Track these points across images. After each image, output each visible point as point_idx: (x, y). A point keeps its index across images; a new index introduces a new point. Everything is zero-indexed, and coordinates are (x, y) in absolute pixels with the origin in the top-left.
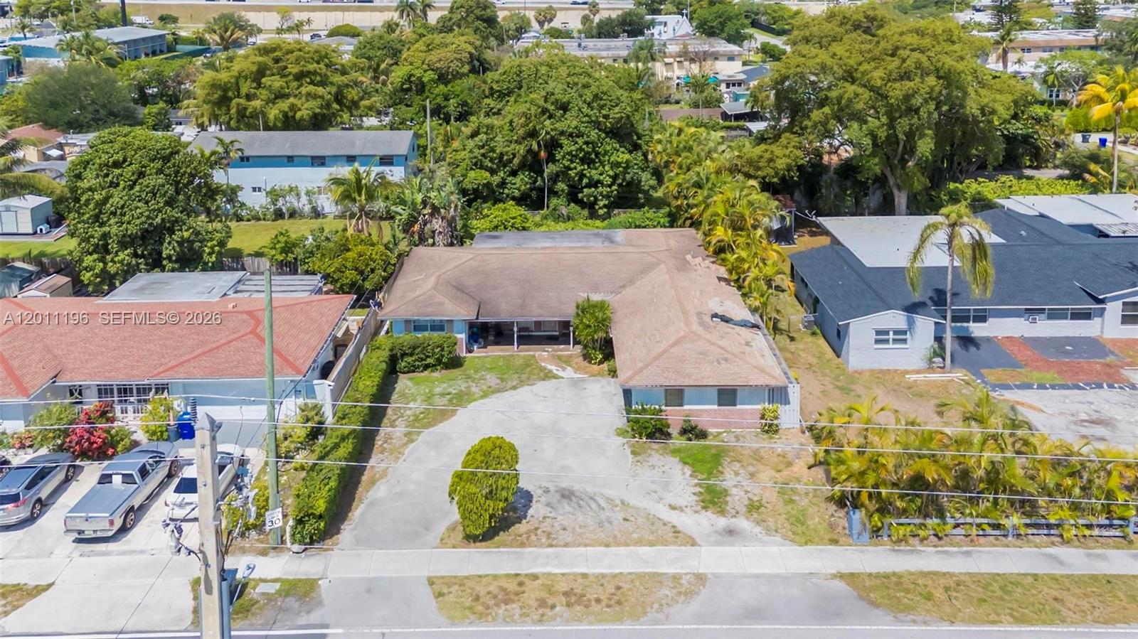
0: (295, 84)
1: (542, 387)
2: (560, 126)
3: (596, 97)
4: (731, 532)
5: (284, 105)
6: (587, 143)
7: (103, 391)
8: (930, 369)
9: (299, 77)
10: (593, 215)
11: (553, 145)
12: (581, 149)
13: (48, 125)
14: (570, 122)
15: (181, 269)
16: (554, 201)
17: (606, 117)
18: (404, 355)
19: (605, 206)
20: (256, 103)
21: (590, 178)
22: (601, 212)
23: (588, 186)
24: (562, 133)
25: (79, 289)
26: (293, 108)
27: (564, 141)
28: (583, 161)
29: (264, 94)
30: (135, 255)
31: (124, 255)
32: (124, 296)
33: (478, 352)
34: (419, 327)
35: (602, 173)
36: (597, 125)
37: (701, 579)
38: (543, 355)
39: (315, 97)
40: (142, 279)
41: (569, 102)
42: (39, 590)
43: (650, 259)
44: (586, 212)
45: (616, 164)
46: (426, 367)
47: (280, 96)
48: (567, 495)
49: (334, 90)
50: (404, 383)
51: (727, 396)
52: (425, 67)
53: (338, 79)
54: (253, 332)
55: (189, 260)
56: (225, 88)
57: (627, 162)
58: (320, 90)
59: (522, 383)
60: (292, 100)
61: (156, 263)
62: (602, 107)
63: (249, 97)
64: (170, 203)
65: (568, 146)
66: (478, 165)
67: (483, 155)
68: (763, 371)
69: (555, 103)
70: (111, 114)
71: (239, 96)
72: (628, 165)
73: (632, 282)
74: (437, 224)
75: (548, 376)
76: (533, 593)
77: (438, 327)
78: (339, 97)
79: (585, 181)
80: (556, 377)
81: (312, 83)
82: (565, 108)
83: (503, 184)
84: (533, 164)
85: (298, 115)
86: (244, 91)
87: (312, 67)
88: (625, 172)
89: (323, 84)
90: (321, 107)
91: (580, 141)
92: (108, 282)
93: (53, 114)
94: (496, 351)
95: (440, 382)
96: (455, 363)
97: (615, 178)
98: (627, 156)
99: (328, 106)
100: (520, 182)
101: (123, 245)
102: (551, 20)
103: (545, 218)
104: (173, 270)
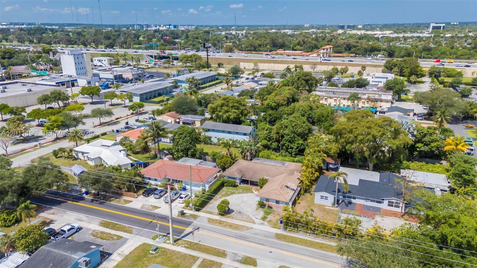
0: (231, 109)
1: (249, 194)
2: (284, 132)
3: (295, 125)
4: (262, 224)
5: (227, 114)
6: (290, 138)
7: (173, 180)
8: (332, 207)
9: (232, 107)
10: (291, 156)
11: (283, 137)
12: (288, 139)
13: (177, 112)
14: (287, 131)
15: (192, 158)
16: (282, 151)
17: (297, 131)
18: (226, 183)
19: (294, 154)
20: (221, 113)
21: (291, 146)
22: (293, 156)
23: (290, 148)
24: (285, 134)
25: (174, 159)
26: (229, 115)
27: (285, 136)
28: (289, 142)
29: (223, 111)
30: (183, 154)
31: (181, 153)
32: (180, 162)
33: (242, 185)
34: (230, 178)
35: (294, 146)
36: (294, 132)
37: (252, 228)
38: (254, 188)
39: (235, 113)
40: (184, 159)
41: (287, 126)
42: (159, 208)
43: (284, 171)
44: (290, 155)
45: (298, 144)
46: (229, 186)
47: (227, 112)
48: (240, 212)
49: (240, 111)
50: (225, 189)
51: (278, 202)
52: (273, 101)
53: (242, 108)
54: (198, 174)
55: (193, 156)
56: (214, 109)
57: (302, 143)
58: (237, 111)
59: (246, 193)
60: (229, 113)
61: (187, 156)
62: (296, 128)
63: (220, 112)
64: (190, 143)
65: (286, 138)
66: (265, 139)
67: (267, 136)
68: (285, 198)
69: (284, 125)
70: (191, 110)
71: (217, 111)
72: (302, 144)
73: (277, 175)
74: (248, 154)
75: (253, 192)
76: (225, 224)
77: (234, 178)
78: (242, 113)
79: (289, 147)
80: (253, 193)
81: (235, 109)
82: (286, 127)
83: (271, 144)
84: (278, 141)
85: (231, 117)
86: (218, 110)
87: (236, 104)
88: (301, 146)
89: (238, 109)
90: (236, 116)
91: (289, 136)
92: (178, 158)
93: (178, 109)
94: (245, 185)
95: (231, 189)
96: (235, 186)
97: (298, 147)
98: (302, 142)
99: (239, 115)
100: (275, 145)
101: (181, 151)
102: (346, 72)
103: (280, 155)
104: (190, 157)
